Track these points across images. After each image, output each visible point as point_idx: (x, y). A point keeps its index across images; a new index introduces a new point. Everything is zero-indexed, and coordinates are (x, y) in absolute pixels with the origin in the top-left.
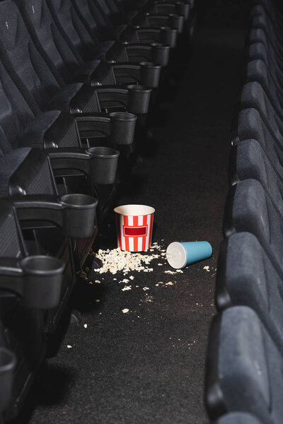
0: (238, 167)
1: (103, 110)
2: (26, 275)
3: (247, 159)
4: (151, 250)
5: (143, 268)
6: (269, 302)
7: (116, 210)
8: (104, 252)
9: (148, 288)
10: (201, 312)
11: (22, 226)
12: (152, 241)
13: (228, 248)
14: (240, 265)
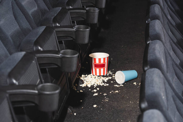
0: (150, 34)
1: (83, 7)
2: (40, 95)
3: (155, 30)
4: (108, 75)
5: (103, 84)
6: (167, 105)
7: (90, 55)
8: (85, 76)
9: (106, 94)
10: (132, 106)
11: (40, 66)
12: (108, 70)
13: (146, 77)
14: (153, 87)
